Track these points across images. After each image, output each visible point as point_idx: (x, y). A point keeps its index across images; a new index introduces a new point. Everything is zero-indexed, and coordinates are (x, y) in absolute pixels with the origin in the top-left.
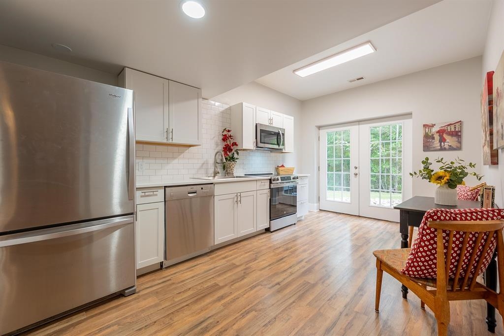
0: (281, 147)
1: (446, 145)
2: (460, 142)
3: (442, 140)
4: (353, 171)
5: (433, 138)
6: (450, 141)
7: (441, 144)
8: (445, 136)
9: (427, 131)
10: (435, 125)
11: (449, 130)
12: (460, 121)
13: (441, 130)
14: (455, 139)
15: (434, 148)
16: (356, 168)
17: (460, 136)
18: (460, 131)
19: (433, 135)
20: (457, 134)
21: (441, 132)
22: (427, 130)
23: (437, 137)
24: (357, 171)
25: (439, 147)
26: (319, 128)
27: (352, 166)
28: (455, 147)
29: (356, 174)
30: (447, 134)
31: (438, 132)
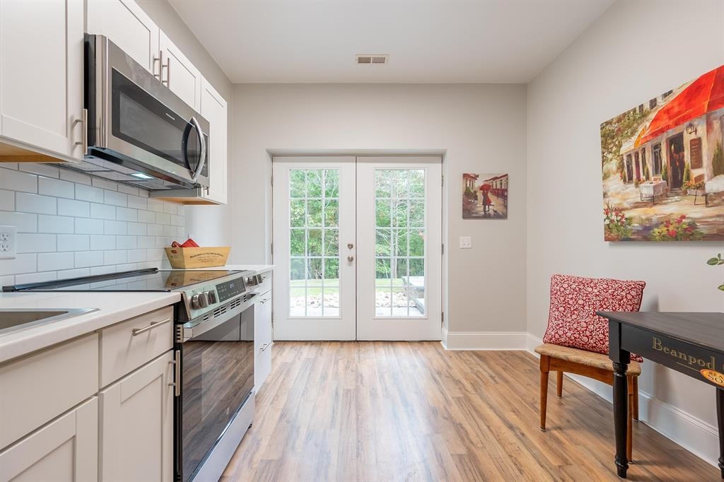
0: (198, 178)
1: (491, 209)
2: (506, 207)
3: (487, 202)
4: (344, 253)
5: (476, 198)
6: (495, 202)
7: (485, 208)
8: (490, 195)
9: (468, 185)
10: (478, 176)
11: (494, 187)
12: (507, 175)
13: (485, 185)
14: (500, 200)
15: (476, 213)
16: (350, 246)
17: (507, 196)
18: (506, 190)
19: (475, 192)
20: (502, 194)
21: (485, 188)
22: (468, 182)
23: (480, 195)
24: (352, 253)
25: (483, 213)
26: (274, 156)
27: (343, 242)
28: (501, 214)
29: (351, 260)
30: (492, 192)
31: (482, 188)
